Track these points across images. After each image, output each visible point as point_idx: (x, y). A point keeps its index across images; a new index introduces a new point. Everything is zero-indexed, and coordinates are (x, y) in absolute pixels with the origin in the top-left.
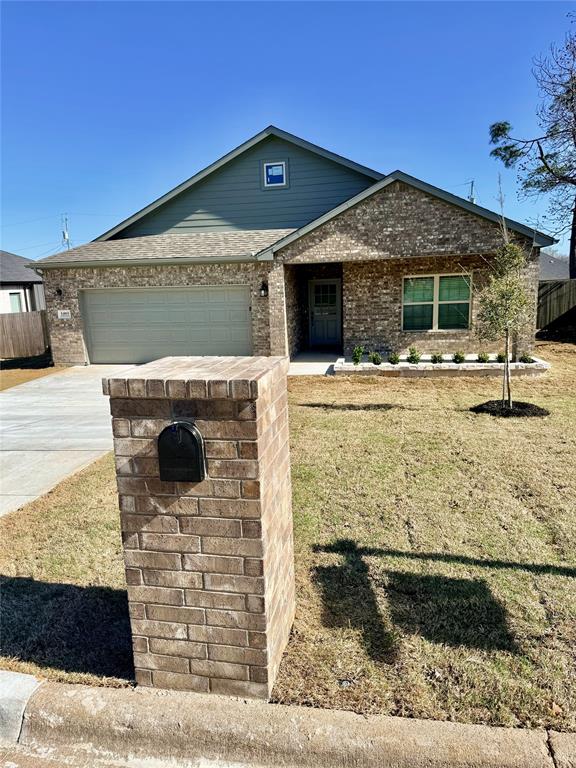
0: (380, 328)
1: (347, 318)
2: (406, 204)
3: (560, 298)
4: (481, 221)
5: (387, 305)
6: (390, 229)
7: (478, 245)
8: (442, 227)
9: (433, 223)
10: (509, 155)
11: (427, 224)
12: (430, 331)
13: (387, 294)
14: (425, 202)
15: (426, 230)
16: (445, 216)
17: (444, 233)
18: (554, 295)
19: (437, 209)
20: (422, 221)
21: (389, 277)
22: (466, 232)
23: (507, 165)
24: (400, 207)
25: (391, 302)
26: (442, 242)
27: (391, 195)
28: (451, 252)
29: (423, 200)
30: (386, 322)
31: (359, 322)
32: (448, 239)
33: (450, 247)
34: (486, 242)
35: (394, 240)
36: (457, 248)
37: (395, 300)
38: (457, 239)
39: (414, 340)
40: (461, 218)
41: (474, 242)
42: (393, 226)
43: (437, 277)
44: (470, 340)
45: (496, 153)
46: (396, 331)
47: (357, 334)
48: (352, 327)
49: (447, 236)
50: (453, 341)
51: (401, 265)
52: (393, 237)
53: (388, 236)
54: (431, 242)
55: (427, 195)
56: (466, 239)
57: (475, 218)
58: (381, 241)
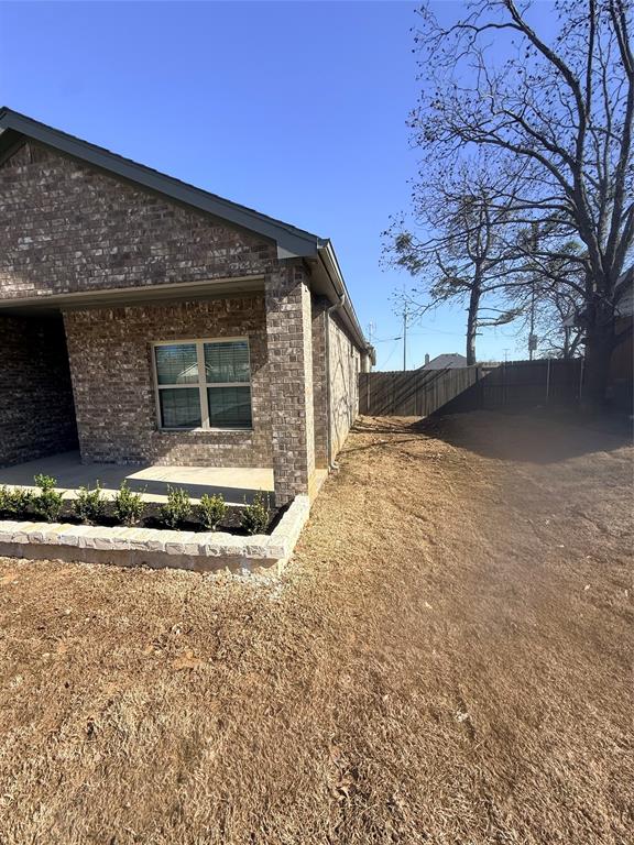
0: (126, 424)
1: (81, 407)
2: (48, 187)
3: (446, 383)
4: (181, 214)
5: (132, 389)
6: (28, 240)
7: (182, 264)
8: (114, 230)
9: (97, 225)
10: (413, 264)
11: (88, 227)
12: (198, 430)
13: (129, 371)
14: (78, 179)
15: (88, 239)
16: (116, 207)
17: (119, 243)
18: (441, 380)
19: (100, 194)
20: (79, 219)
21: (129, 344)
22: (157, 238)
23: (413, 274)
24: (38, 193)
25: (136, 384)
26: (119, 261)
27: (19, 171)
28: (137, 283)
29: (75, 176)
30: (133, 414)
31: (96, 413)
32: (127, 256)
33: (134, 272)
34: (194, 258)
35: (38, 260)
36: (145, 273)
37: (141, 382)
38: (143, 254)
39: (174, 444)
40: (144, 211)
41: (174, 260)
42: (32, 234)
43: (199, 343)
44: (252, 446)
45: (401, 262)
46: (147, 428)
47: (95, 432)
48: (89, 420)
49: (126, 249)
50: (229, 447)
51: (144, 325)
52: (35, 254)
53: (28, 253)
54: (100, 261)
55: (81, 164)
56: (158, 252)
57: (171, 208)
58: (17, 263)
